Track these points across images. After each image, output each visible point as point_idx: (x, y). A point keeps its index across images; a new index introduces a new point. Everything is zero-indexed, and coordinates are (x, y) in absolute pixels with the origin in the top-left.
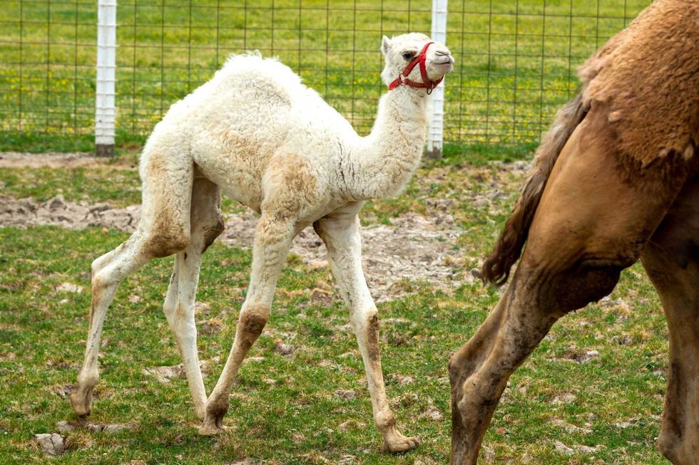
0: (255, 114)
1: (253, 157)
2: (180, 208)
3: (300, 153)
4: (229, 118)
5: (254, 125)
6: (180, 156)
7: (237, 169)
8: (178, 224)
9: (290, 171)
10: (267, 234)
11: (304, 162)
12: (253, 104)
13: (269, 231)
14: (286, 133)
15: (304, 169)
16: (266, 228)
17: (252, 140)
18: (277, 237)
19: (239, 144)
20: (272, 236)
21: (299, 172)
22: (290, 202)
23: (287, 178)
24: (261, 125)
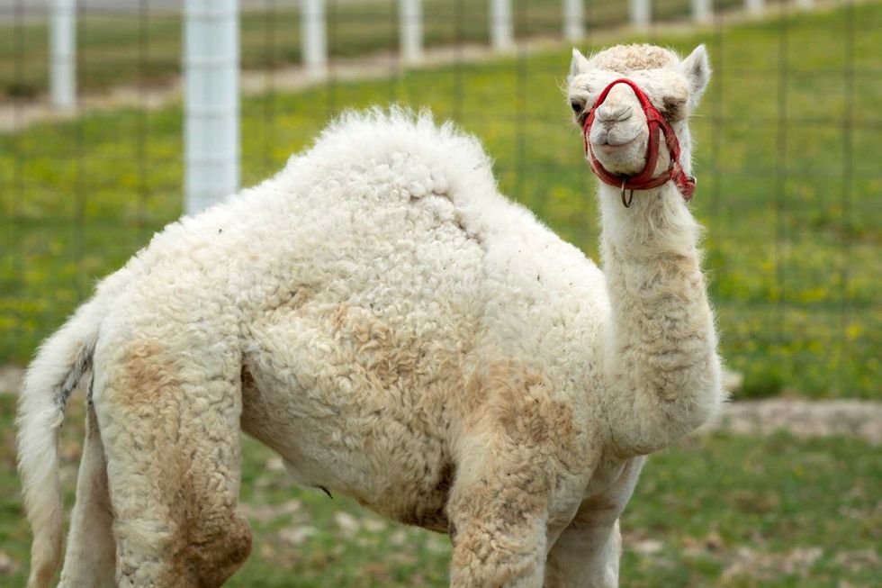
0: (407, 266)
1: (408, 381)
2: (223, 468)
3: (518, 357)
4: (343, 276)
5: (407, 295)
6: (215, 347)
7: (370, 408)
8: (225, 504)
9: (505, 403)
10: (489, 567)
11: (533, 372)
12: (401, 242)
13: (493, 557)
14: (481, 314)
15: (536, 391)
16: (483, 551)
17: (403, 332)
18: (518, 567)
19: (373, 343)
20: (503, 568)
21: (529, 399)
22: (524, 470)
23: (504, 421)
24: (421, 296)
